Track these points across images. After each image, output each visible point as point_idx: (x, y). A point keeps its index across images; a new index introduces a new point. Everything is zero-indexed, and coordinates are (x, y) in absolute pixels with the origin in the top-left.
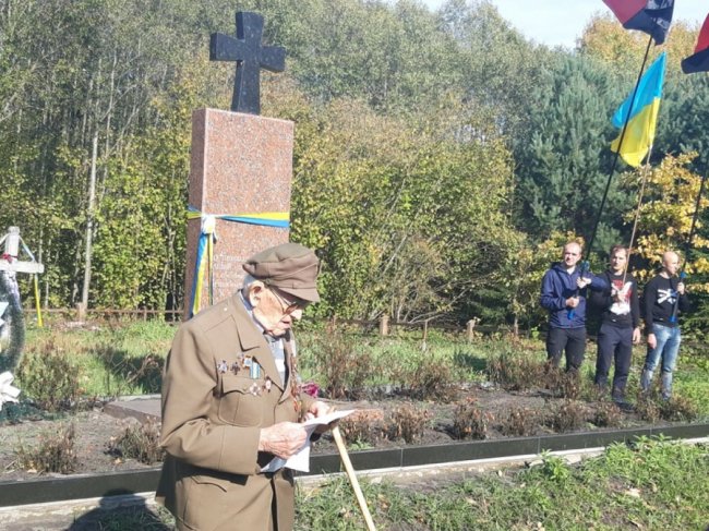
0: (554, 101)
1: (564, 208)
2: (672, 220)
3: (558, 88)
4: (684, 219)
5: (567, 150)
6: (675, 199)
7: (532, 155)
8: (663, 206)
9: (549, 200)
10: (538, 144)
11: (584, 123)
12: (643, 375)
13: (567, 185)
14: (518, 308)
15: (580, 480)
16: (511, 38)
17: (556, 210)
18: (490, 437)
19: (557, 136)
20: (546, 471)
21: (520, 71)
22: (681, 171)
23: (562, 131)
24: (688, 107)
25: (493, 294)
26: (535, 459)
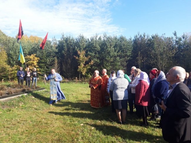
0: (13, 46)
1: (16, 62)
2: (33, 64)
3: (13, 43)
4: (35, 63)
5: (16, 53)
6: (33, 61)
7: (10, 54)
8: (31, 62)
9: (13, 61)
10: (11, 52)
11: (18, 49)
12: (32, 84)
13: (16, 58)
14: (10, 77)
15: (27, 97)
16: (4, 35)
17: (15, 62)
18: (13, 94)
19: (14, 51)
20: (22, 97)
21: (6, 40)
22: (34, 57)
23: (15, 50)
24: (34, 47)
25: (5, 75)
26: (20, 96)
